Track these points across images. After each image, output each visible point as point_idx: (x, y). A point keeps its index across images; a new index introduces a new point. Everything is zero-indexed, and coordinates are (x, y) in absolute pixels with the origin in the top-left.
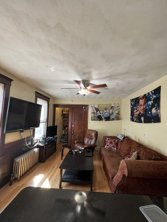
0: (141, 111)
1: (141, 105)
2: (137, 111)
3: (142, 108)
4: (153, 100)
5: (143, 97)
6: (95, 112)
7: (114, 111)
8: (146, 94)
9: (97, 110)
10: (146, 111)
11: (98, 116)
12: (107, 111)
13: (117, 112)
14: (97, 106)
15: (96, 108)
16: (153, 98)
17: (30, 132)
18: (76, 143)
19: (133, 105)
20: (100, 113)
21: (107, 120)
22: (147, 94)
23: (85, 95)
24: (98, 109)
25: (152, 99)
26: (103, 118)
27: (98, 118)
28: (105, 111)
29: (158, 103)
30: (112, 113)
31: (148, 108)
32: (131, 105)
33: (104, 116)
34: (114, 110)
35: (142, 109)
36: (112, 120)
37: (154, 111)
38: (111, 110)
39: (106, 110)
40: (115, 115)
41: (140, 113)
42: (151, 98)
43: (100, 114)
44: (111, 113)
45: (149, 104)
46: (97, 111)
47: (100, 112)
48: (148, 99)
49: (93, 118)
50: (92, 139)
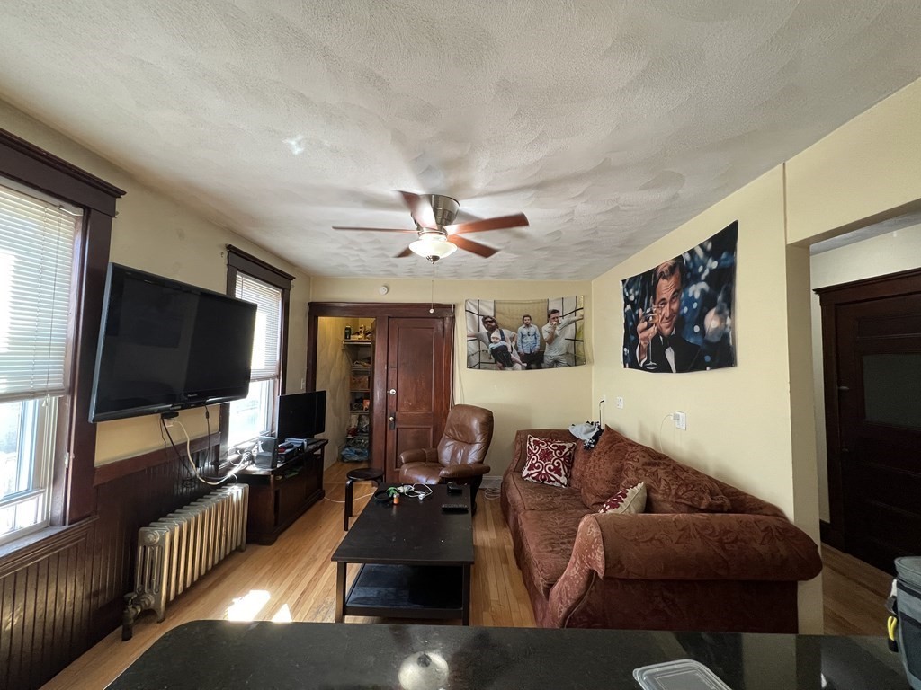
0: (663, 325)
1: (664, 302)
2: (648, 327)
3: (666, 311)
4: (707, 280)
5: (672, 269)
6: (481, 335)
7: (558, 328)
8: (680, 258)
9: (491, 324)
10: (679, 322)
11: (494, 352)
12: (533, 329)
13: (570, 332)
14: (490, 309)
15: (485, 318)
16: (707, 272)
17: (208, 417)
18: (406, 463)
19: (632, 303)
20: (503, 339)
21: (533, 366)
22: (687, 257)
23: (435, 258)
24: (493, 321)
25: (703, 277)
26: (515, 356)
27: (497, 360)
28: (525, 331)
29: (726, 289)
30: (553, 338)
31: (686, 310)
32: (627, 301)
33: (521, 350)
34: (558, 324)
35: (668, 315)
36: (551, 366)
37: (712, 321)
38: (548, 325)
39: (528, 326)
40: (562, 344)
41: (659, 332)
42: (701, 269)
43: (501, 343)
44: (546, 336)
45: (690, 295)
46: (491, 330)
47: (502, 334)
48: (689, 276)
49: (475, 360)
50: (472, 443)
